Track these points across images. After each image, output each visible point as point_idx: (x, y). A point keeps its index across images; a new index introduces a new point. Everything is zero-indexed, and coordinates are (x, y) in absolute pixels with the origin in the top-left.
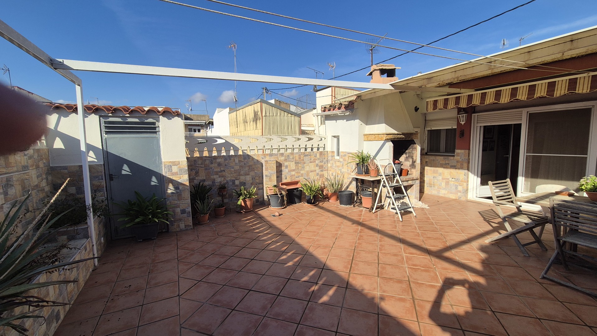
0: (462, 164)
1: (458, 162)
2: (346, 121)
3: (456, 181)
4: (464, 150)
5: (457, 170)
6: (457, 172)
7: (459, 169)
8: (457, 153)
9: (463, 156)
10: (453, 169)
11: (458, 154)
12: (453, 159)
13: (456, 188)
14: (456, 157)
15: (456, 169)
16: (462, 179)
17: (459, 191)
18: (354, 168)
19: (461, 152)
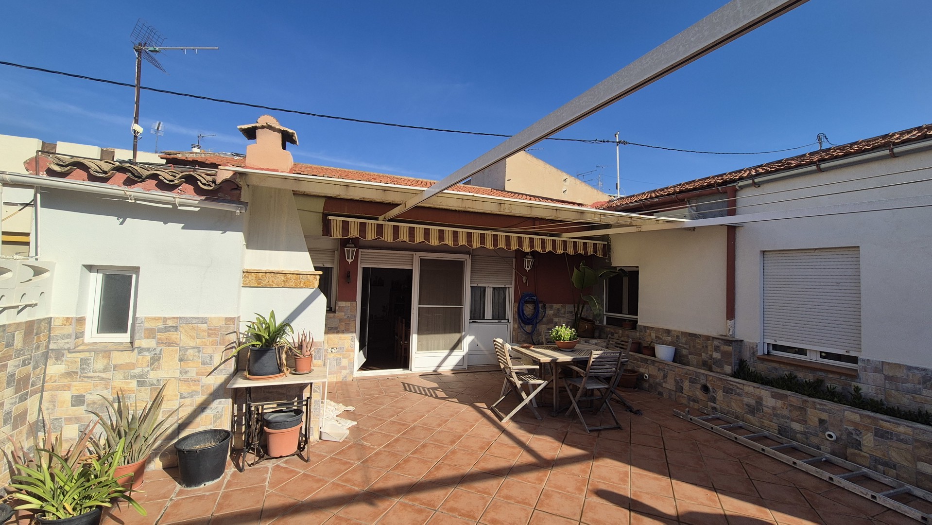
0: (347, 324)
1: (341, 320)
2: (183, 228)
3: (338, 351)
4: (350, 302)
5: (340, 335)
6: (340, 337)
7: (343, 332)
8: (339, 307)
9: (349, 311)
10: (333, 333)
11: (341, 308)
12: (334, 317)
13: (339, 363)
14: (337, 314)
15: (338, 332)
16: (348, 347)
17: (344, 366)
18: (217, 361)
19: (347, 305)
